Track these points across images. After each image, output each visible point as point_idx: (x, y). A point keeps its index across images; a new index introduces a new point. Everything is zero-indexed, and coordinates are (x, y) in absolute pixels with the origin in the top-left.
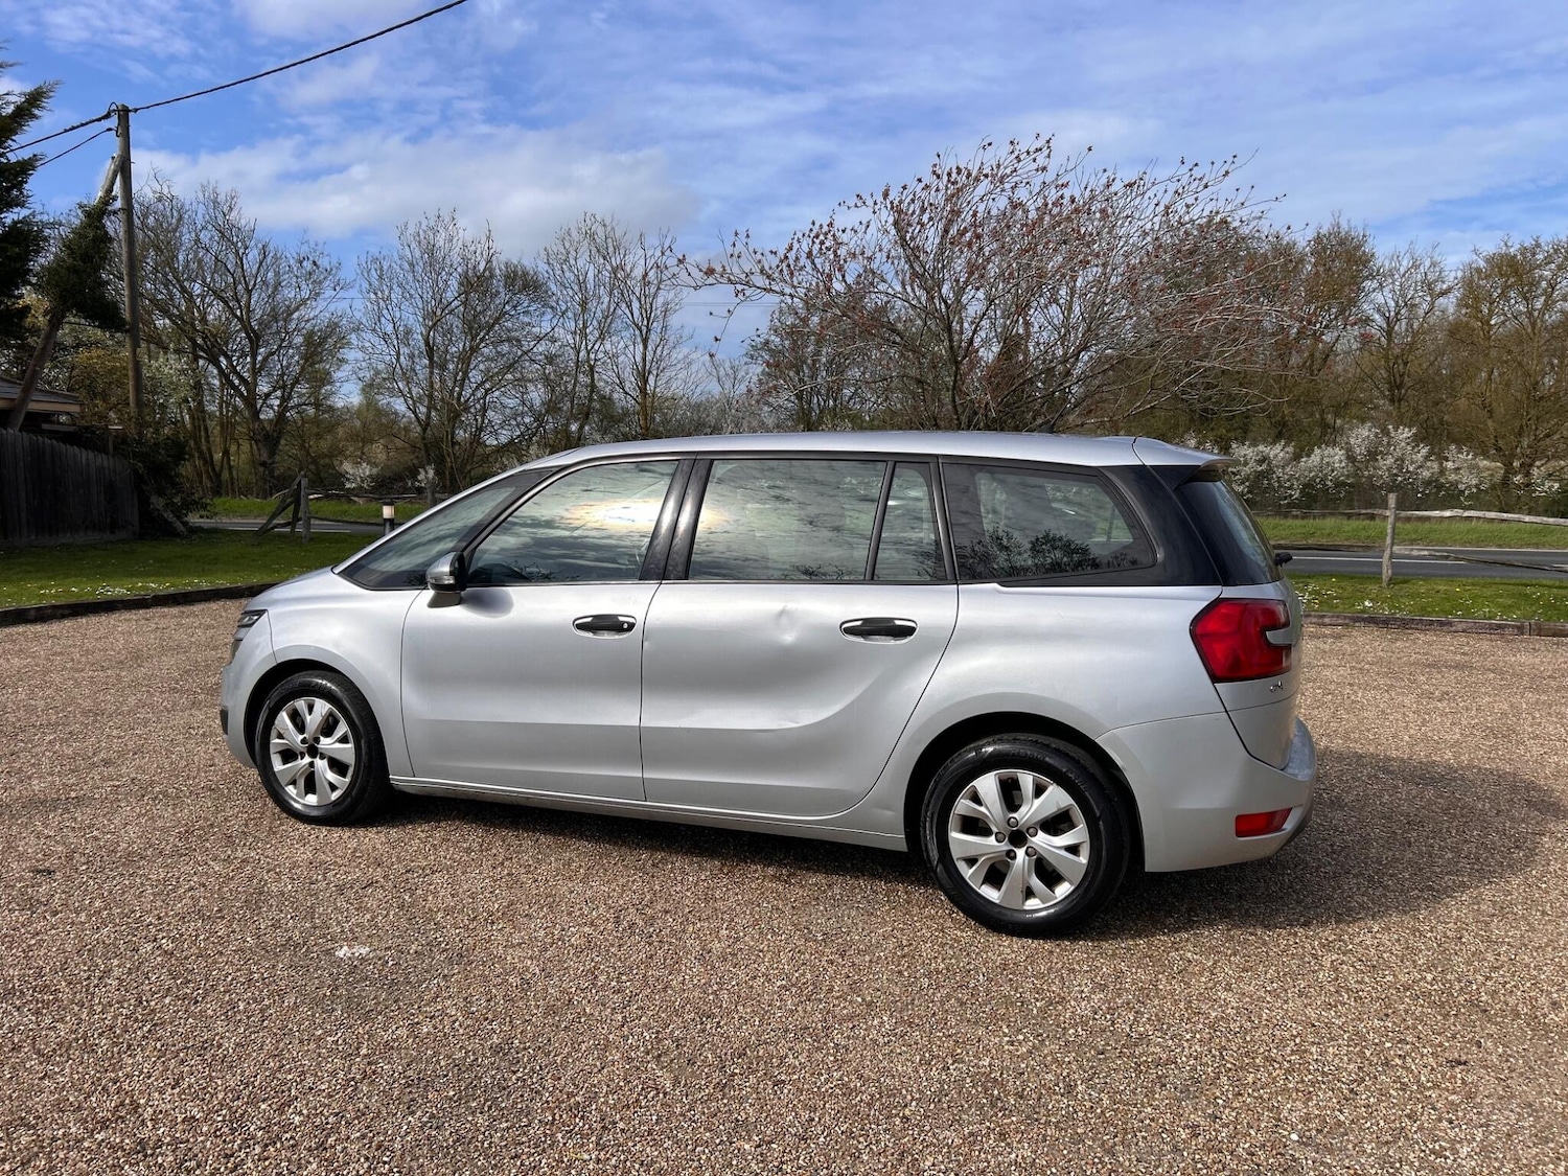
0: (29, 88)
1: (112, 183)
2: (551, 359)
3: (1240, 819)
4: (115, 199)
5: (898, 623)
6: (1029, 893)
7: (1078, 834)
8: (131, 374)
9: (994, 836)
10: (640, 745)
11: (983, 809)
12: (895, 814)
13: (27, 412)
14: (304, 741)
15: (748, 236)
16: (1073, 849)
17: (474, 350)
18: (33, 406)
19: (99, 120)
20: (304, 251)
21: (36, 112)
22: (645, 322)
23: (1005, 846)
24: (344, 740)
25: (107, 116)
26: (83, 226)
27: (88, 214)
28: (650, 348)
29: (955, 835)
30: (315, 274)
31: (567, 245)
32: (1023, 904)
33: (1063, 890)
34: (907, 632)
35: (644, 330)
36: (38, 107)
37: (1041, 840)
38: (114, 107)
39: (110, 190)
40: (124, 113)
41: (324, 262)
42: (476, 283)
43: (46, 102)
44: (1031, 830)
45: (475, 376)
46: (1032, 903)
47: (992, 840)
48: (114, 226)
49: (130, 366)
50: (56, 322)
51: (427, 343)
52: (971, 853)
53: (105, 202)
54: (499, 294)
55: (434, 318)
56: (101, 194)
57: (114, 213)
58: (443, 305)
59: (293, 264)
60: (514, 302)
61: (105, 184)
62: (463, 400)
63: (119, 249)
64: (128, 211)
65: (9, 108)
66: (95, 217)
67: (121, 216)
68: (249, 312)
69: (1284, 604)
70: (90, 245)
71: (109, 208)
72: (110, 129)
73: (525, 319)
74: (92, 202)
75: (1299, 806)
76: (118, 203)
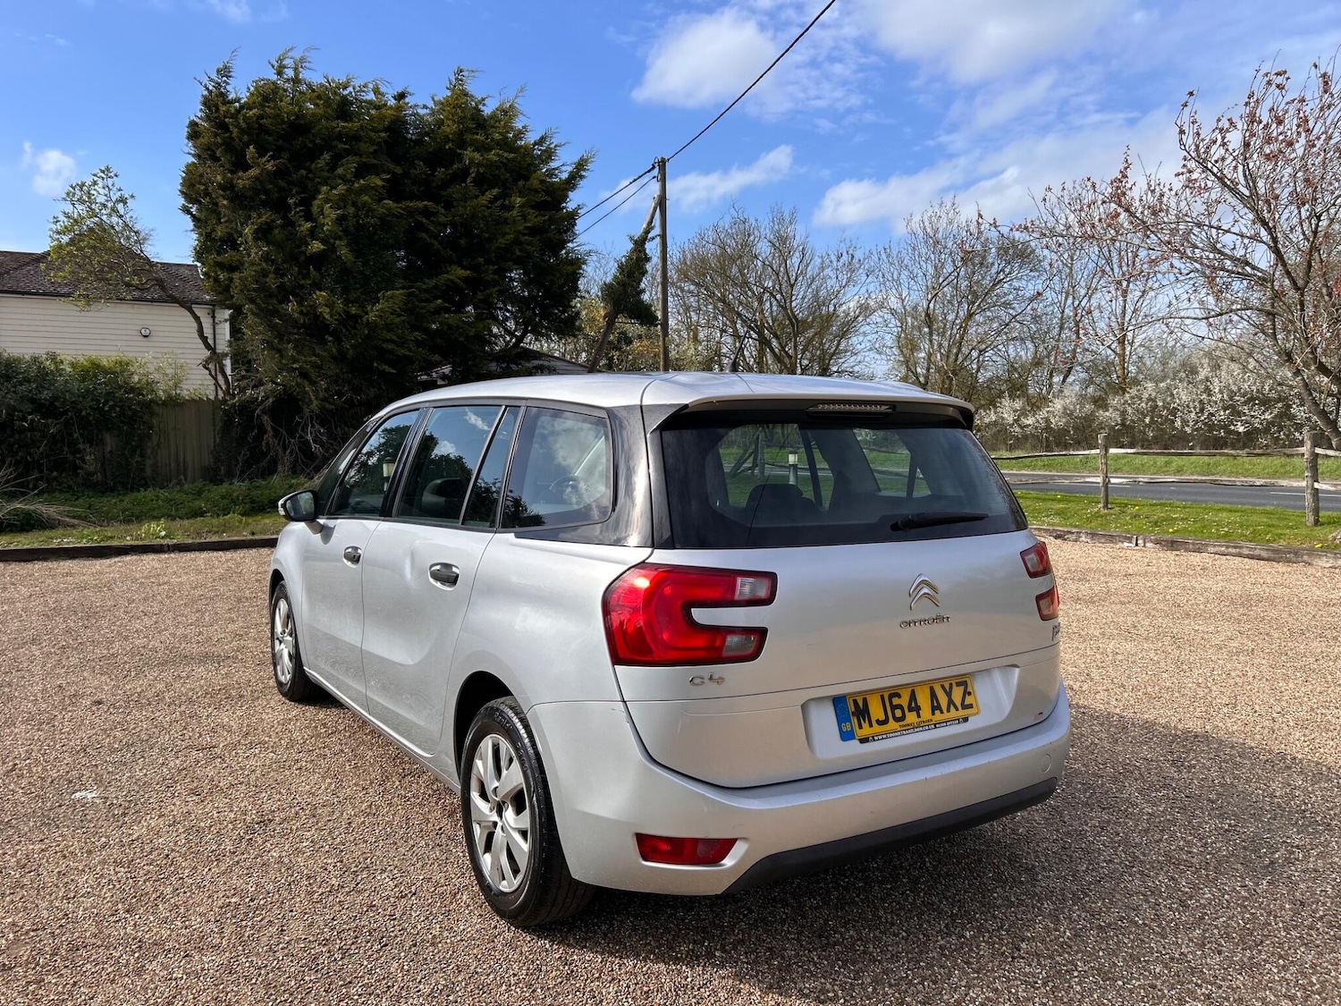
0: (576, 159)
1: (652, 217)
3: (640, 838)
4: (653, 228)
5: (453, 569)
7: (526, 819)
8: (661, 355)
9: (489, 804)
10: (363, 666)
11: (484, 772)
16: (524, 834)
17: (970, 316)
19: (649, 171)
20: (844, 246)
23: (494, 816)
24: (290, 635)
25: (654, 167)
26: (634, 251)
27: (636, 242)
29: (474, 795)
30: (852, 267)
32: (500, 882)
33: (518, 878)
34: (454, 580)
36: (585, 170)
37: (509, 816)
38: (657, 160)
39: (651, 222)
40: (662, 164)
43: (590, 166)
44: (505, 804)
45: (970, 340)
46: (504, 886)
47: (488, 808)
48: (652, 248)
49: (661, 350)
50: (612, 320)
51: (927, 314)
52: (480, 818)
53: (647, 232)
54: (993, 264)
55: (934, 292)
56: (645, 226)
57: (653, 238)
58: (941, 280)
59: (833, 258)
60: (1007, 270)
61: (648, 218)
62: (960, 359)
63: (653, 266)
64: (663, 237)
65: (564, 176)
66: (640, 244)
67: (658, 240)
68: (791, 302)
69: (772, 577)
70: (634, 267)
71: (650, 236)
72: (654, 177)
73: (1016, 284)
74: (638, 233)
75: (744, 839)
76: (657, 231)
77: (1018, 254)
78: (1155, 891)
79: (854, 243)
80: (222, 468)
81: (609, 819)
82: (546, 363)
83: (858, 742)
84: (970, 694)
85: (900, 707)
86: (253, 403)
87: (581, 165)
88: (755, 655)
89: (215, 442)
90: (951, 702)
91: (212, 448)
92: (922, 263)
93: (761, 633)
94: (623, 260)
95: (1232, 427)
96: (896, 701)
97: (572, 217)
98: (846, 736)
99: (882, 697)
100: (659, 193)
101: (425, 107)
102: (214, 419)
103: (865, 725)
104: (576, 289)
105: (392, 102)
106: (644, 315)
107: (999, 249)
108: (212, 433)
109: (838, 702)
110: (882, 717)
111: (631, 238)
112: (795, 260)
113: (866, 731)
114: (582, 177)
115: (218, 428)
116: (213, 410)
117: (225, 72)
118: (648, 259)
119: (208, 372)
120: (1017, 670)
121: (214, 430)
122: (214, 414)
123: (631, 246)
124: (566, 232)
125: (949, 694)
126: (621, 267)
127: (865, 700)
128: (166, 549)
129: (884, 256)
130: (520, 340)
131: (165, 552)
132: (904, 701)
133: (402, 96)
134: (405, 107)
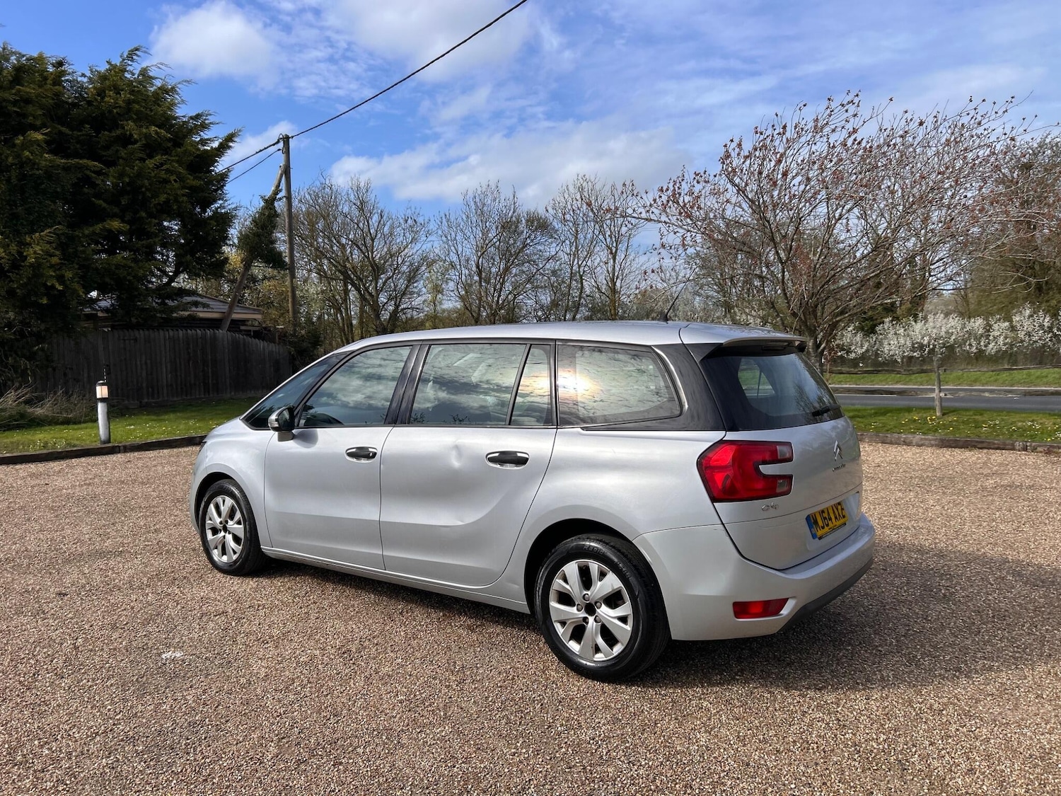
0: (226, 133)
1: (280, 182)
2: (554, 273)
3: (736, 605)
4: (281, 191)
5: (519, 455)
6: (597, 650)
7: (625, 609)
8: (290, 294)
9: (576, 607)
10: (381, 533)
11: (568, 587)
12: (519, 587)
13: (232, 320)
14: (221, 523)
15: (633, 185)
16: (623, 619)
17: (507, 269)
18: (235, 316)
19: (274, 145)
20: (409, 213)
21: (231, 144)
22: (614, 245)
23: (583, 614)
24: (239, 523)
25: (278, 142)
26: (263, 209)
27: (266, 201)
28: (617, 261)
29: (554, 604)
30: (414, 227)
31: (566, 196)
32: (593, 656)
33: (618, 649)
34: (522, 461)
35: (614, 250)
36: (233, 141)
37: (604, 611)
38: (281, 136)
39: (278, 186)
40: (287, 140)
41: (420, 220)
42: (508, 226)
43: (236, 139)
44: (598, 604)
45: (508, 286)
46: (600, 657)
47: (574, 610)
48: (280, 206)
49: (289, 289)
50: (248, 265)
51: (478, 267)
52: (563, 618)
53: (276, 193)
54: (523, 232)
55: (482, 251)
56: (273, 188)
57: (280, 199)
58: (487, 242)
59: (402, 221)
60: (532, 237)
61: (276, 182)
62: (500, 302)
63: (283, 221)
64: (289, 198)
65: (216, 144)
66: (270, 202)
67: (284, 200)
68: (372, 253)
69: (789, 444)
70: (267, 219)
71: (278, 197)
72: (279, 150)
73: (539, 247)
74: (268, 194)
75: (793, 597)
76: (283, 193)
77: (540, 225)
79: (417, 211)
81: (714, 597)
82: (199, 299)
83: (818, 539)
84: (843, 510)
85: (826, 519)
87: (230, 138)
88: (789, 491)
90: (840, 515)
92: (472, 228)
93: (789, 478)
94: (256, 215)
96: (824, 515)
97: (223, 177)
98: (814, 536)
99: (819, 513)
100: (284, 163)
101: (83, 75)
103: (818, 530)
104: (226, 237)
105: (51, 69)
106: (275, 260)
107: (527, 221)
109: (808, 519)
110: (822, 525)
111: (263, 198)
112: (375, 218)
113: (819, 533)
114: (229, 147)
118: (278, 215)
123: (262, 204)
124: (216, 191)
125: (838, 512)
126: (254, 221)
127: (815, 517)
129: (444, 220)
130: (172, 279)
132: (826, 515)
133: (60, 64)
134: (64, 73)
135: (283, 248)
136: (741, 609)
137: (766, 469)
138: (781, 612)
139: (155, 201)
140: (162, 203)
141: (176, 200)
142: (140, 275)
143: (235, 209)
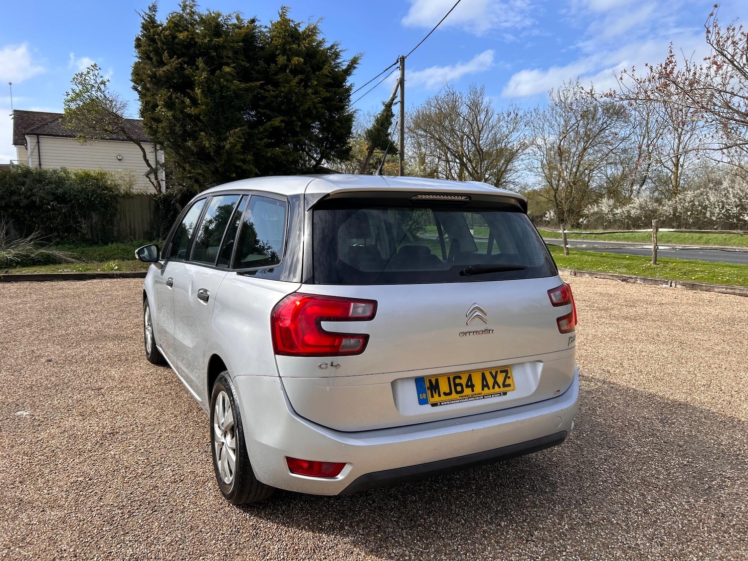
0: (351, 58)
1: (396, 91)
2: (625, 151)
3: (288, 460)
4: (396, 97)
5: (207, 293)
7: (234, 443)
9: (221, 432)
10: (175, 347)
16: (234, 451)
17: (585, 149)
19: (395, 64)
21: (356, 66)
25: (398, 61)
26: (384, 111)
27: (386, 106)
30: (515, 120)
34: (207, 299)
36: (356, 64)
38: (400, 57)
39: (395, 94)
40: (402, 60)
41: (521, 113)
42: (587, 115)
43: (359, 61)
44: (227, 431)
45: (585, 163)
46: (227, 480)
48: (396, 109)
50: (371, 151)
51: (559, 148)
52: (217, 438)
53: (393, 99)
54: (600, 119)
55: (564, 135)
56: (391, 96)
57: (396, 103)
58: (568, 128)
59: (505, 115)
60: (608, 122)
61: (393, 91)
62: (578, 175)
63: (396, 120)
64: (402, 103)
65: (344, 67)
66: (389, 106)
67: (399, 104)
68: (479, 141)
69: (374, 303)
70: (385, 120)
71: (394, 102)
72: (398, 67)
73: (613, 130)
74: (387, 100)
75: (350, 463)
76: (398, 99)
77: (616, 112)
78: (629, 503)
79: (518, 106)
80: (154, 232)
81: (272, 447)
83: (430, 405)
84: (509, 378)
85: (461, 385)
86: (171, 196)
87: (354, 61)
88: (360, 351)
89: (150, 218)
90: (495, 382)
91: (149, 221)
92: (557, 118)
93: (366, 338)
94: (379, 116)
95: (742, 217)
96: (458, 381)
97: (348, 90)
98: (422, 402)
99: (449, 378)
100: (400, 77)
101: (266, 27)
102: (150, 205)
103: (436, 396)
104: (350, 132)
105: (247, 25)
106: (391, 149)
107: (604, 109)
108: (149, 213)
109: (419, 381)
110: (448, 391)
111: (383, 103)
112: (483, 116)
113: (436, 399)
114: (355, 68)
115: (152, 211)
116: (150, 200)
117: (153, 8)
118: (393, 116)
119: (148, 179)
120: (542, 364)
121: (150, 212)
122: (150, 202)
123: (383, 107)
124: (344, 100)
125: (495, 378)
126: (377, 120)
127: (437, 380)
128: (115, 276)
129: (534, 113)
130: (318, 162)
131: (115, 278)
132: (464, 381)
133: (253, 21)
134: (255, 28)
135: (395, 138)
136: (294, 464)
137: (326, 326)
138: (338, 476)
139: (302, 108)
140: (306, 109)
141: (315, 108)
142: (291, 160)
143: (355, 112)
